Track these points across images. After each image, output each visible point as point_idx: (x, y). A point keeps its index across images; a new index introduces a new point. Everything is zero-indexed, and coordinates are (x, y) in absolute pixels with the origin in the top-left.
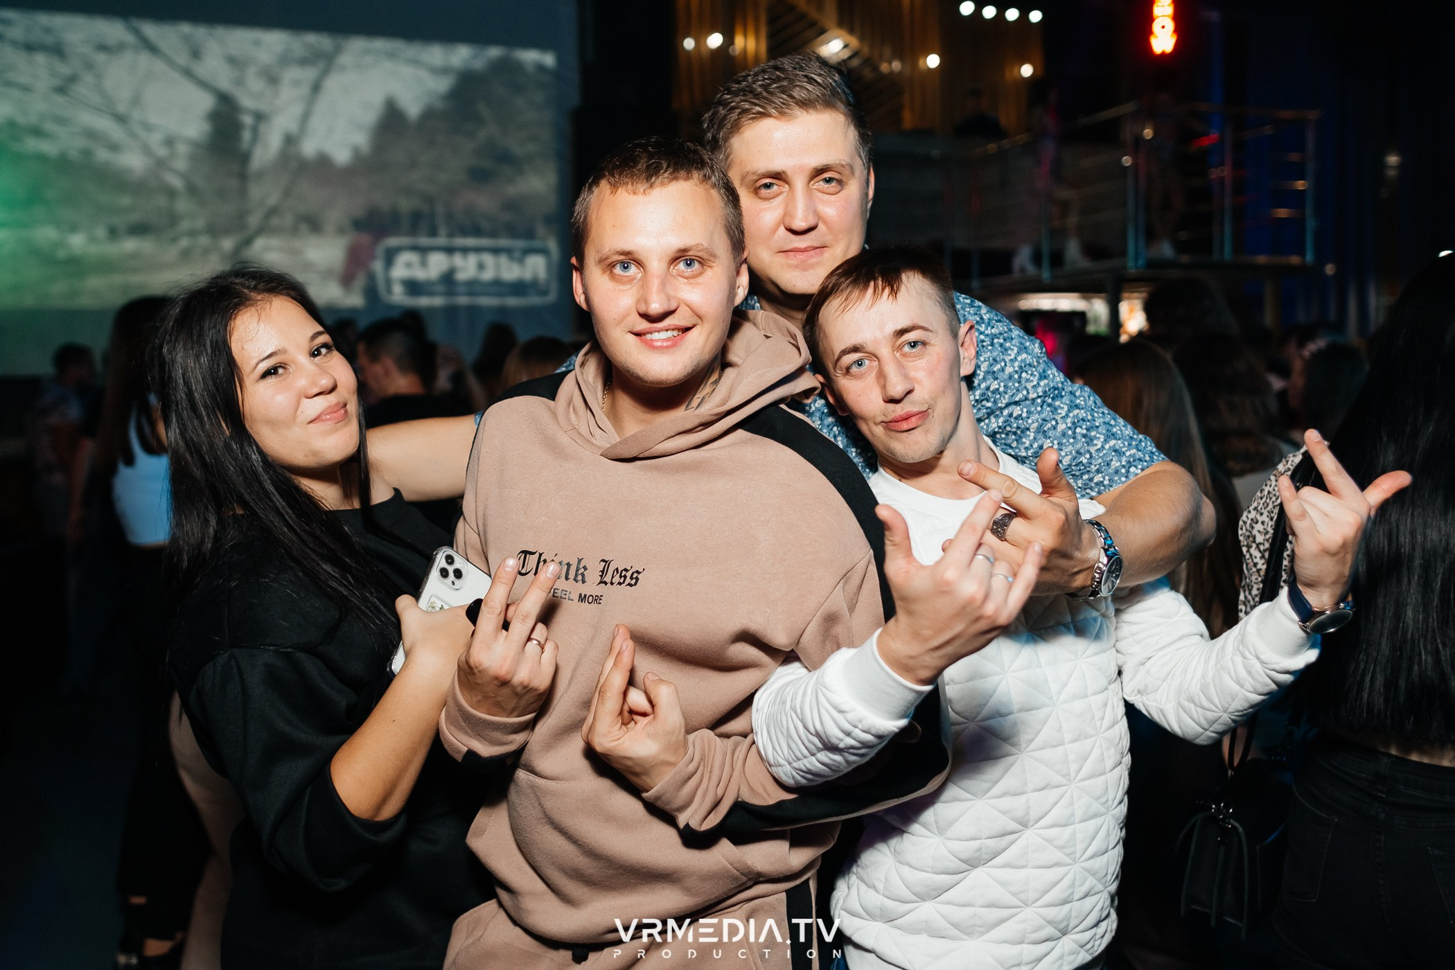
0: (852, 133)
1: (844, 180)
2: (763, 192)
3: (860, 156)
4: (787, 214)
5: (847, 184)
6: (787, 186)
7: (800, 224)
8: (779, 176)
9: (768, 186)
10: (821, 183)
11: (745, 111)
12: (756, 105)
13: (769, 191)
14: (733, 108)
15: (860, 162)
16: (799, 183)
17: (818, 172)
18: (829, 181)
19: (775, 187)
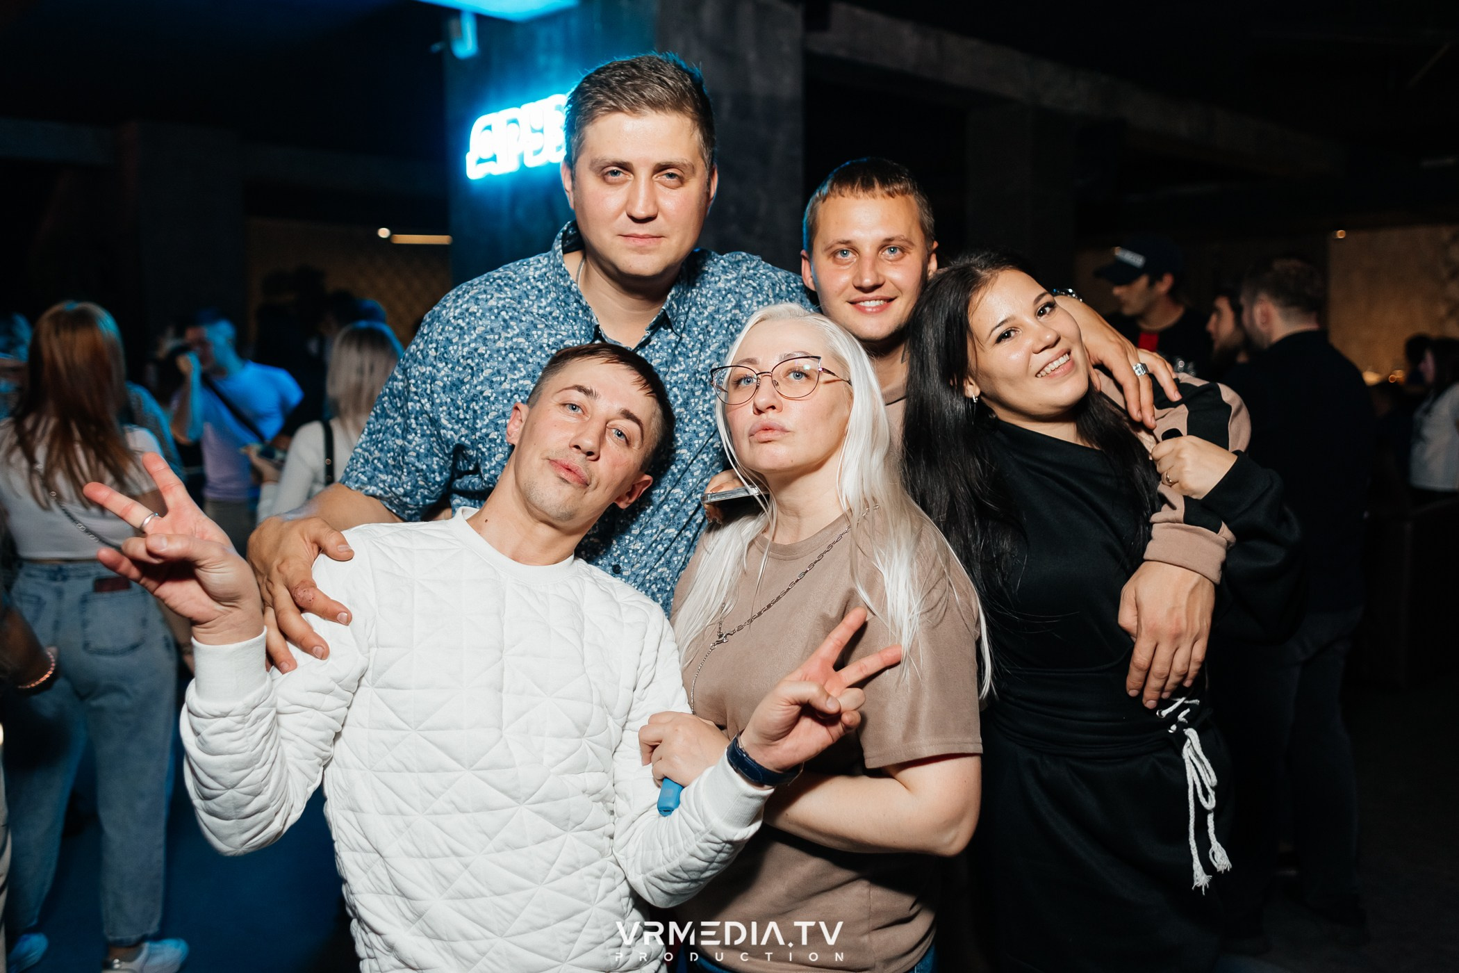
0: (697, 136)
1: (686, 177)
2: (611, 178)
3: (703, 158)
4: (629, 202)
5: (687, 181)
6: (632, 175)
7: (640, 212)
8: (625, 167)
9: (615, 173)
10: (665, 177)
11: (599, 103)
12: (610, 98)
13: (616, 177)
14: (590, 98)
15: (702, 163)
16: (643, 174)
17: (660, 168)
18: (671, 176)
19: (621, 175)
